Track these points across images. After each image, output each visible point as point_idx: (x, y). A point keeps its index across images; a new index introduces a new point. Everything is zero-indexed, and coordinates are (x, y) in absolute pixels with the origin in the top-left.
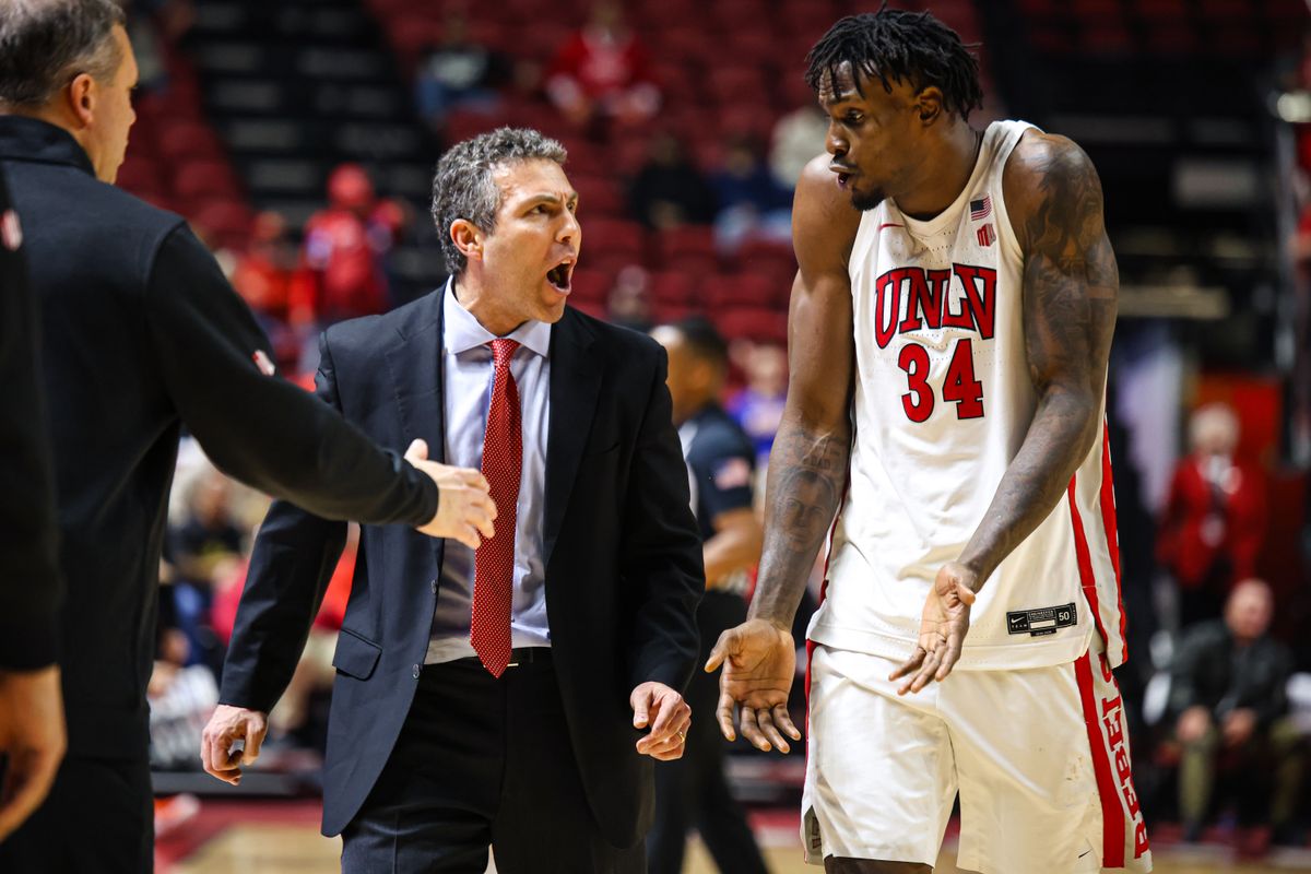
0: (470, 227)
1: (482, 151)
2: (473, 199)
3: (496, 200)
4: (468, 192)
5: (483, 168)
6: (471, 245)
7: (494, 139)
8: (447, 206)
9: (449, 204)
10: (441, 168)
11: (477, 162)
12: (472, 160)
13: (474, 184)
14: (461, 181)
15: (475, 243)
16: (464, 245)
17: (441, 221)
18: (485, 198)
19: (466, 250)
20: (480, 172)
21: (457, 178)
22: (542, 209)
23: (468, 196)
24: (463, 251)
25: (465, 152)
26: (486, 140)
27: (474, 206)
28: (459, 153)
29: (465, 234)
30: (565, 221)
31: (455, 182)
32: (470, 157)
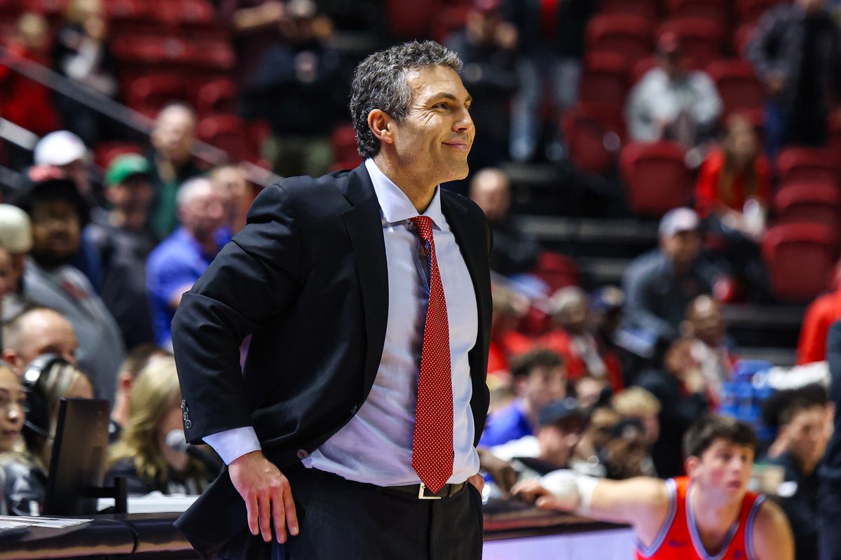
0: (385, 116)
1: (397, 57)
2: (389, 95)
3: (408, 97)
4: (386, 89)
5: (398, 69)
6: (384, 131)
7: (407, 49)
8: (366, 101)
9: (367, 99)
10: (360, 72)
11: (392, 66)
12: (389, 64)
13: (390, 83)
14: (379, 80)
15: (387, 130)
16: (378, 130)
17: (359, 114)
18: (400, 94)
19: (380, 134)
20: (396, 73)
21: (375, 78)
22: (444, 106)
23: (385, 92)
24: (377, 135)
25: (382, 58)
26: (399, 50)
27: (390, 101)
28: (376, 60)
29: (380, 121)
30: (463, 116)
31: (373, 81)
32: (387, 62)
